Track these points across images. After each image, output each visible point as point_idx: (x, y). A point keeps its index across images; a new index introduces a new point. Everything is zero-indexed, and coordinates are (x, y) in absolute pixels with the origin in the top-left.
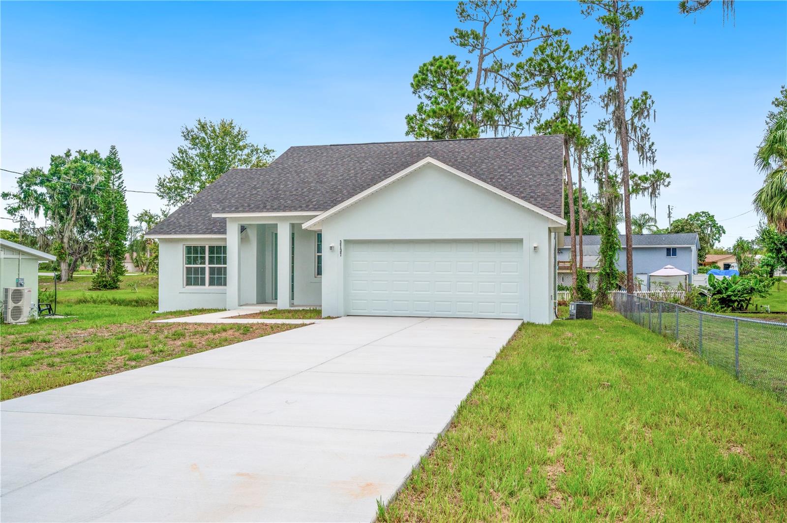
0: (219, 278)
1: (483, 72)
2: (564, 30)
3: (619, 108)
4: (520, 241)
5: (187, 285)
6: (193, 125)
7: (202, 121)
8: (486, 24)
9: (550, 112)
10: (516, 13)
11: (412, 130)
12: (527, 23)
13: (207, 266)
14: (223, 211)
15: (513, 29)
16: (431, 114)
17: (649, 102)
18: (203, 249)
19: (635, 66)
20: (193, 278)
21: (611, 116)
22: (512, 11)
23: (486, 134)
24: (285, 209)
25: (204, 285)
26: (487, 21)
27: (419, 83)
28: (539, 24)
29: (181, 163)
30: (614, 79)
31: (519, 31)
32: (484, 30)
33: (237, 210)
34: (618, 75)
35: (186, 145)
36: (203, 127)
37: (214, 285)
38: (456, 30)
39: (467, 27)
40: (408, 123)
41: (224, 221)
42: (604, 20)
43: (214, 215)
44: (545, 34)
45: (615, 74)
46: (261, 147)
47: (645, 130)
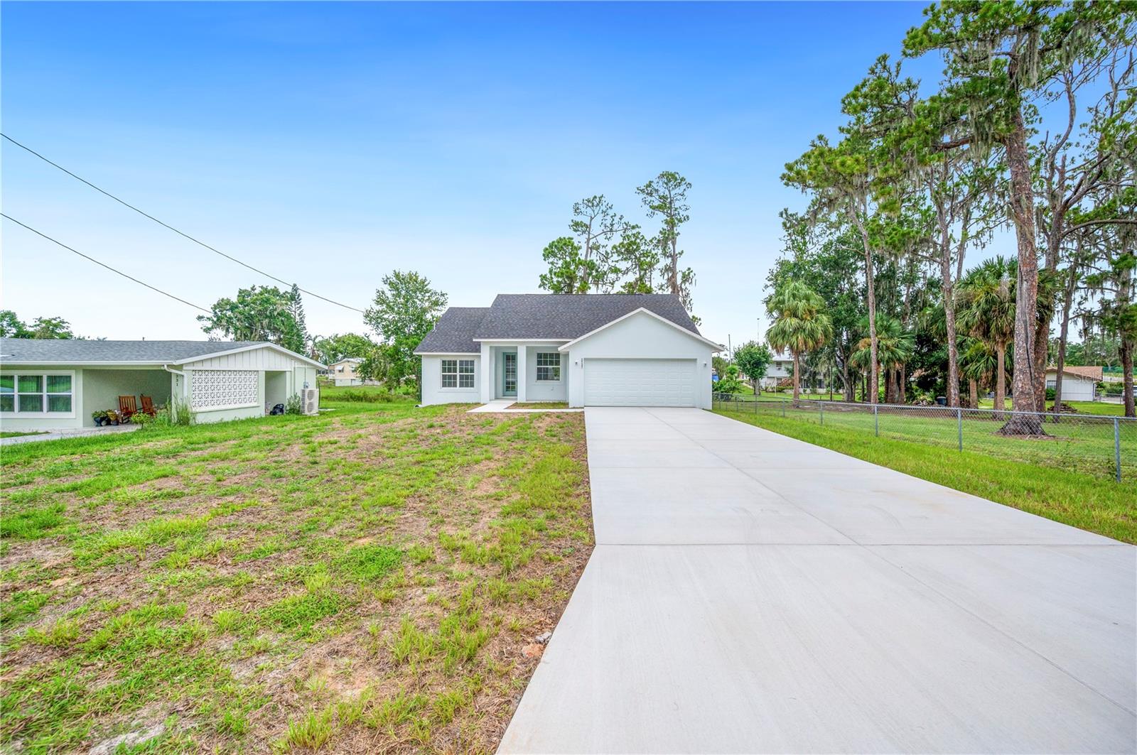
0: (468, 381)
1: (589, 250)
2: (637, 225)
3: (674, 276)
4: (695, 360)
5: (443, 386)
6: (391, 274)
7: (397, 271)
8: (592, 219)
9: (631, 278)
10: (611, 212)
11: (542, 285)
12: (617, 219)
13: (458, 374)
14: (480, 337)
15: (608, 223)
16: (560, 274)
17: (692, 274)
18: (455, 363)
19: (682, 252)
20: (448, 382)
21: (666, 281)
22: (609, 211)
23: (593, 290)
24: (524, 337)
25: (456, 386)
26: (593, 216)
27: (549, 253)
28: (623, 221)
29: (381, 300)
30: (670, 259)
31: (612, 225)
32: (591, 221)
33: (489, 337)
34: (674, 257)
35: (386, 288)
36: (397, 275)
37: (463, 386)
38: (572, 221)
39: (579, 219)
40: (542, 280)
41: (479, 344)
42: (667, 222)
43: (474, 340)
44: (625, 227)
45: (671, 256)
46: (439, 292)
47: (687, 291)
